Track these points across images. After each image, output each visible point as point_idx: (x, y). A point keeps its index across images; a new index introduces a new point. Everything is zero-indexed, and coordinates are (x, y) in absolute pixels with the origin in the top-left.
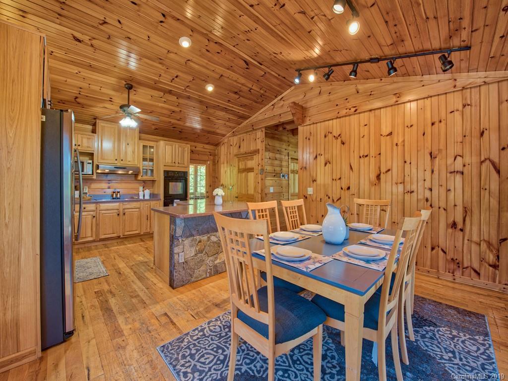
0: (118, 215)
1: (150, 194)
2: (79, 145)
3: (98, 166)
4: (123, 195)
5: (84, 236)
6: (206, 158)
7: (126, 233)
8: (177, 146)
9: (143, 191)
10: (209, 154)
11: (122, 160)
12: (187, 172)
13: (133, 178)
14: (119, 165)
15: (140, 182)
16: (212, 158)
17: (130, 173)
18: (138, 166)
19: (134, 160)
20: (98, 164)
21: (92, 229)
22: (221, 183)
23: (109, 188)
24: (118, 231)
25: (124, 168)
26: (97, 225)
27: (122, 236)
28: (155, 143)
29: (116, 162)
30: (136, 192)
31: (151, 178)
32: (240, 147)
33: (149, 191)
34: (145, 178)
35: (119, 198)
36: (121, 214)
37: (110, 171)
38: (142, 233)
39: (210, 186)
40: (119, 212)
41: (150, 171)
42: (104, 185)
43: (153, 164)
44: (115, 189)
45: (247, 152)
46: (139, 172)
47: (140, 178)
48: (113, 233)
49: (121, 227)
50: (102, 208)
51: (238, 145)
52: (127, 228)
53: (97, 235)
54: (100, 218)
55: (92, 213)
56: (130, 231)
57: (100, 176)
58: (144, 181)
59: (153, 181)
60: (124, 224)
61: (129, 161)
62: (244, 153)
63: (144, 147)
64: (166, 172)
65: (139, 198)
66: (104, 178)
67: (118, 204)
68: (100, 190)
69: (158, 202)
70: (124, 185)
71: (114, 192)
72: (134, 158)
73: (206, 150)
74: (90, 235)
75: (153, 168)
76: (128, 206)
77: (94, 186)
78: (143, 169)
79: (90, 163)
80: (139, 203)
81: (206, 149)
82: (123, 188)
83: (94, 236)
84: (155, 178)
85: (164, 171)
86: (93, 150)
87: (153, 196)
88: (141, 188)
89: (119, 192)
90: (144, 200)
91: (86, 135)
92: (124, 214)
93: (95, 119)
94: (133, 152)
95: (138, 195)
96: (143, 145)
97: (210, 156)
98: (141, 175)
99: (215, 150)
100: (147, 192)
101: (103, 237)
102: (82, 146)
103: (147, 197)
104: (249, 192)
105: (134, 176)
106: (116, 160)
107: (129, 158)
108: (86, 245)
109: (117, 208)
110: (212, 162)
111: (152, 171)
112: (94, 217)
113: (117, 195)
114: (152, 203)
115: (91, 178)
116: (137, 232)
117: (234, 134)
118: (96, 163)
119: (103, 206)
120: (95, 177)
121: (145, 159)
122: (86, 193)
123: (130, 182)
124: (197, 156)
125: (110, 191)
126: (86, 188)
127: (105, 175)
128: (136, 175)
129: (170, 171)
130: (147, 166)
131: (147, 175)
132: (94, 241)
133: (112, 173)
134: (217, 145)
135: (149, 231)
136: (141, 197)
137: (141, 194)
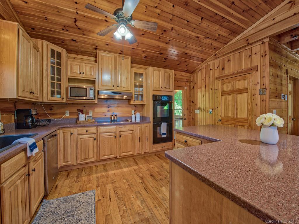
0: (115, 137)
1: (140, 116)
2: (83, 73)
3: (99, 91)
4: (120, 117)
5: (87, 158)
6: (184, 84)
7: (122, 154)
8: (163, 71)
9: (135, 114)
10: (186, 81)
11: (118, 86)
12: (172, 96)
13: (127, 103)
14: (115, 91)
15: (132, 106)
16: (188, 84)
17: (124, 98)
18: (131, 91)
19: (127, 87)
20: (99, 90)
21: (93, 151)
22: (199, 106)
23: (109, 111)
24: (115, 152)
25: (120, 93)
26: (98, 146)
27: (118, 157)
28: (144, 71)
29: (113, 88)
30: (129, 115)
31: (141, 103)
32: (223, 69)
33: (139, 114)
34: (137, 102)
35: (116, 121)
36: (118, 136)
37: (108, 96)
38: (135, 154)
39: (187, 109)
40: (116, 134)
41: (140, 96)
42: (105, 109)
43: (143, 90)
44: (113, 112)
45: (235, 72)
46: (132, 97)
47: (132, 102)
48: (111, 155)
49: (118, 149)
50: (101, 131)
51: (220, 67)
52: (123, 150)
53: (98, 157)
54: (100, 140)
55: (93, 135)
56: (125, 152)
57: (101, 101)
58: (136, 106)
59: (142, 105)
60: (120, 146)
61: (124, 87)
62: (231, 73)
63: (136, 74)
64: (155, 97)
65: (131, 121)
66: (105, 103)
67: (115, 127)
68: (101, 113)
69: (148, 125)
70: (119, 109)
71: (112, 115)
72: (127, 84)
73: (183, 78)
74: (92, 156)
75: (143, 93)
76: (123, 128)
77: (97, 110)
78: (135, 94)
79: (92, 89)
80: (132, 126)
81: (183, 76)
82: (119, 111)
83: (95, 157)
84: (145, 102)
85: (153, 95)
86: (94, 77)
87: (143, 118)
88: (133, 112)
89: (116, 115)
90: (135, 123)
91: (89, 64)
92: (120, 136)
93: (96, 49)
94: (127, 79)
95: (131, 118)
96: (135, 73)
97: (186, 83)
98: (134, 99)
99: (191, 77)
100: (138, 115)
101: (103, 158)
102: (86, 74)
103: (138, 120)
104: (239, 116)
105: (127, 101)
106: (113, 86)
107: (124, 84)
108: (89, 165)
109: (114, 130)
110: (188, 88)
111: (142, 96)
112: (95, 139)
113: (115, 117)
114: (143, 125)
115: (93, 103)
116: (131, 153)
117: (216, 57)
118: (97, 89)
119: (102, 129)
120: (96, 102)
121: (136, 86)
122: (91, 116)
123: (124, 106)
124: (177, 82)
125: (109, 115)
126: (91, 112)
127: (106, 100)
128: (129, 100)
129: (158, 95)
130: (138, 92)
131: (138, 99)
132: (96, 161)
133: (110, 98)
134: (192, 72)
135: (141, 152)
136: (133, 120)
137: (133, 116)
